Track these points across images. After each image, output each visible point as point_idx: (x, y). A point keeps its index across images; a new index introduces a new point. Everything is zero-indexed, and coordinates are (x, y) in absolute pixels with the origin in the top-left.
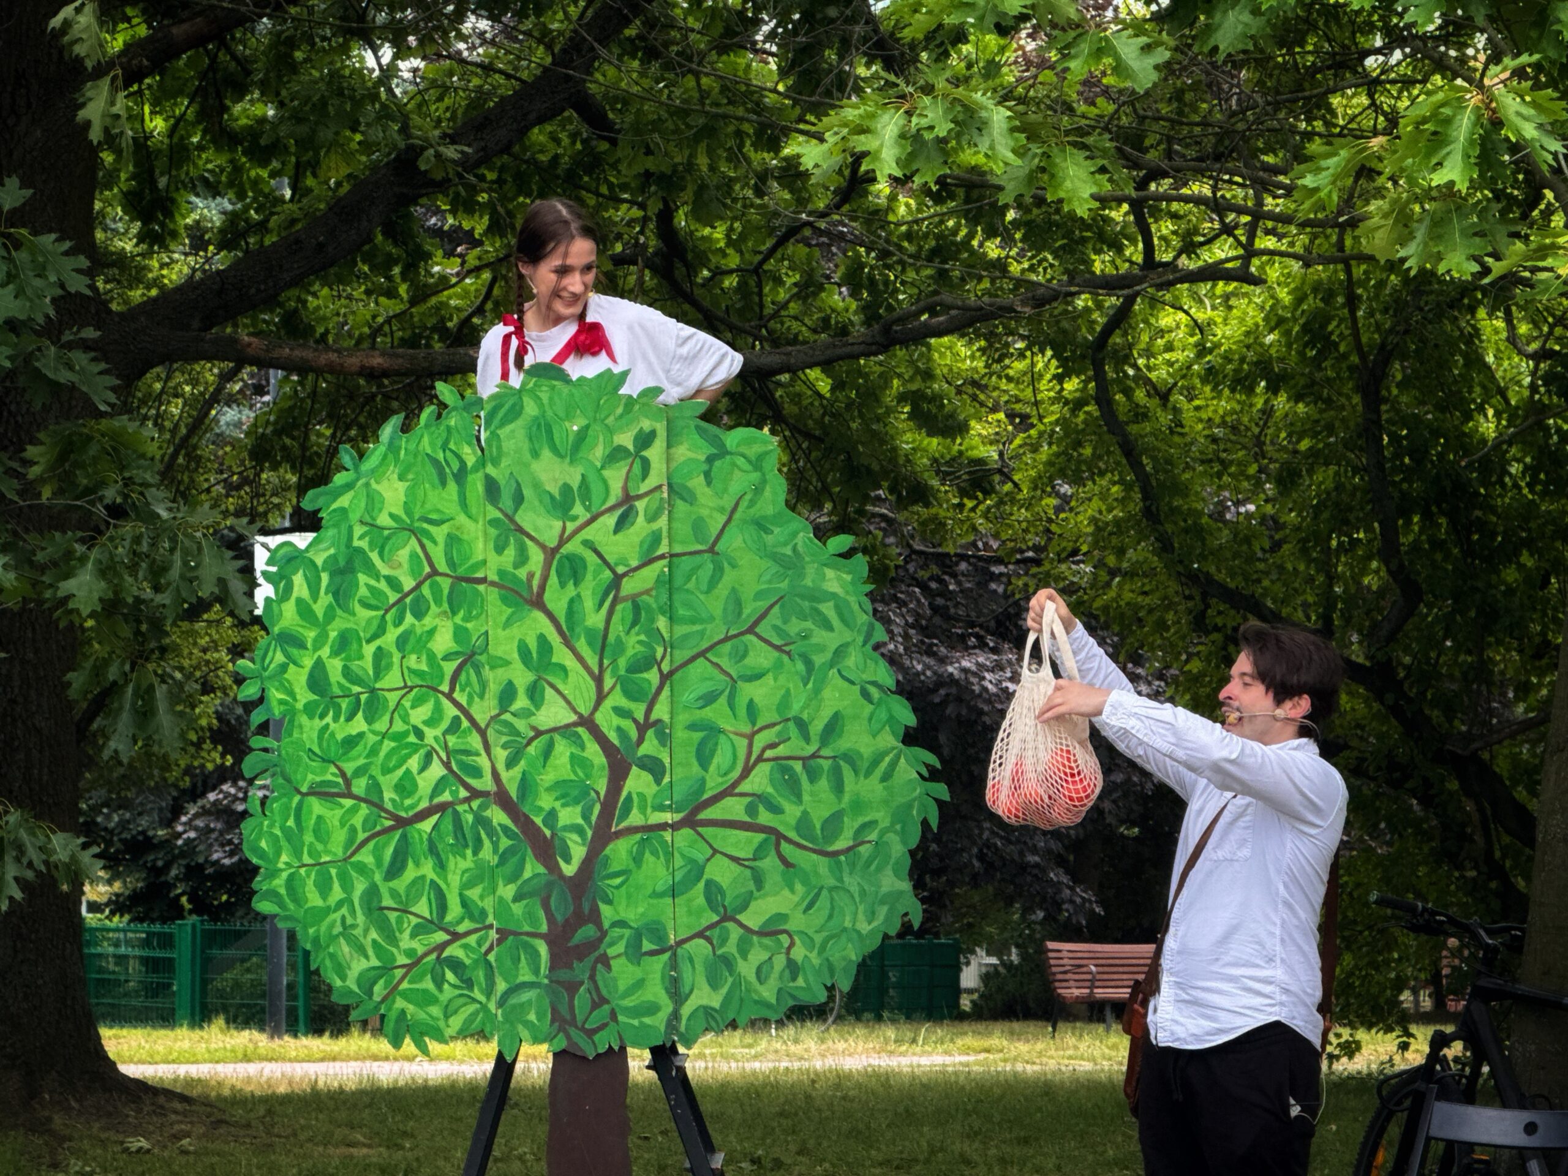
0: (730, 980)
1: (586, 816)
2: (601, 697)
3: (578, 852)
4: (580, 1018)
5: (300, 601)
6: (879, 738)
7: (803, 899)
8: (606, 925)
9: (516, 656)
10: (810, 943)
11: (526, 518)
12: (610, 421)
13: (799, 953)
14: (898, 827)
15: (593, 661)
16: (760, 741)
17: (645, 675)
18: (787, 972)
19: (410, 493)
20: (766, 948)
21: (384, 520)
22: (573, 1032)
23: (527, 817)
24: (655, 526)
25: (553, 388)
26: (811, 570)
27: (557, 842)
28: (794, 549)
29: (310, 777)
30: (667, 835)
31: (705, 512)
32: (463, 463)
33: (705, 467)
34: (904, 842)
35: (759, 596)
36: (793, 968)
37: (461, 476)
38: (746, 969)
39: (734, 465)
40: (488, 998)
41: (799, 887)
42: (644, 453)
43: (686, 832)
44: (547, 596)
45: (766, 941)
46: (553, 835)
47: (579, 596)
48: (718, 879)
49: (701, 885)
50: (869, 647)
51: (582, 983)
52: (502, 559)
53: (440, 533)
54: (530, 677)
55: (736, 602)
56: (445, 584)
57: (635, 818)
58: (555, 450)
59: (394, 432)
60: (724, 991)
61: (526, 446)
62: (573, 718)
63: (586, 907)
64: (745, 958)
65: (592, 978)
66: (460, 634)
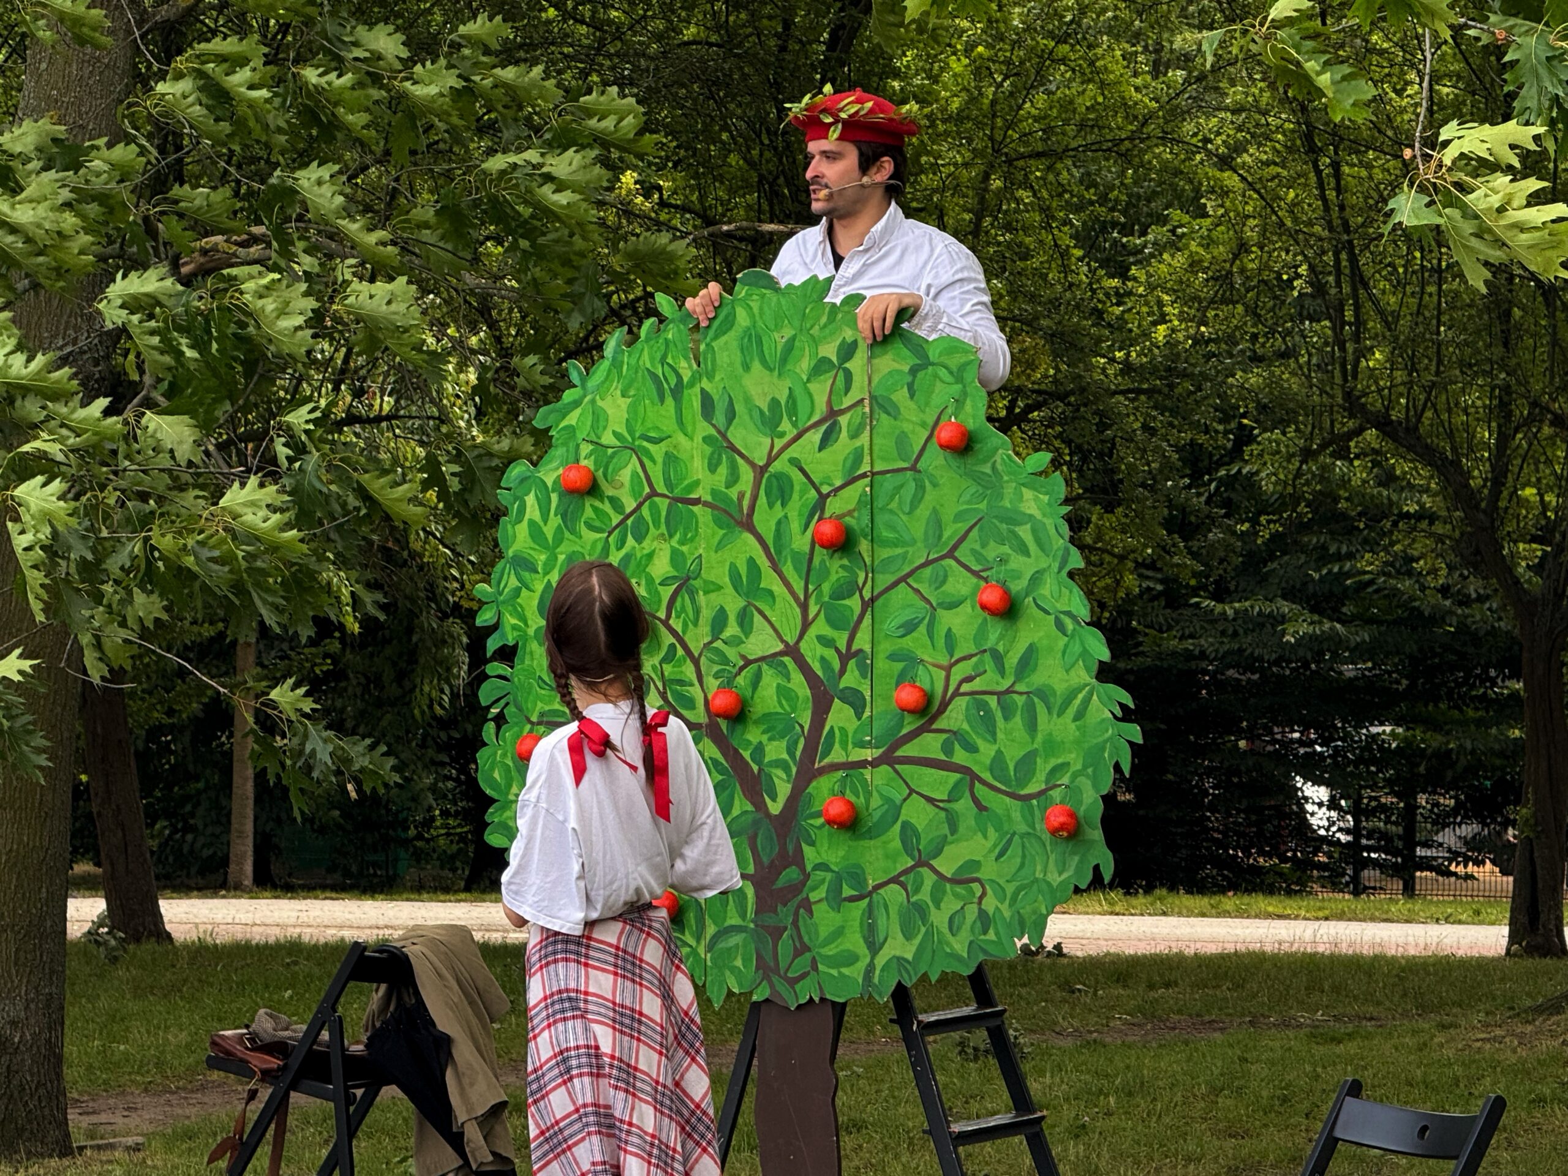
0: (923, 930)
1: (791, 752)
2: (806, 625)
3: (784, 789)
4: (783, 965)
5: (532, 523)
6: (1072, 673)
7: (995, 846)
8: (809, 868)
9: (727, 579)
10: (1001, 895)
11: (736, 435)
12: (815, 331)
13: (990, 904)
14: (1090, 770)
15: (798, 586)
16: (958, 673)
17: (847, 602)
18: (979, 924)
19: (633, 409)
20: (957, 896)
21: (608, 439)
22: (775, 979)
23: (736, 751)
24: (858, 443)
25: (763, 296)
26: (1009, 490)
27: (763, 778)
28: (994, 468)
29: (540, 705)
30: (867, 773)
31: (907, 427)
32: (679, 377)
33: (909, 379)
34: (1095, 786)
35: (959, 517)
36: (985, 921)
37: (677, 392)
38: (939, 918)
39: (936, 376)
40: (698, 941)
41: (992, 834)
42: (847, 365)
43: (885, 768)
44: (756, 518)
45: (959, 889)
46: (760, 770)
47: (786, 517)
48: (913, 821)
49: (897, 827)
50: (1064, 573)
51: (785, 929)
52: (716, 477)
53: (657, 451)
54: (741, 603)
55: (936, 523)
56: (663, 504)
57: (837, 755)
58: (764, 362)
59: (618, 345)
60: (917, 941)
61: (738, 358)
62: (780, 647)
63: (790, 848)
64: (938, 907)
65: (795, 923)
66: (676, 558)
